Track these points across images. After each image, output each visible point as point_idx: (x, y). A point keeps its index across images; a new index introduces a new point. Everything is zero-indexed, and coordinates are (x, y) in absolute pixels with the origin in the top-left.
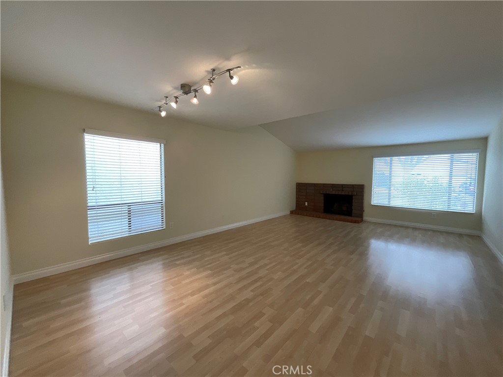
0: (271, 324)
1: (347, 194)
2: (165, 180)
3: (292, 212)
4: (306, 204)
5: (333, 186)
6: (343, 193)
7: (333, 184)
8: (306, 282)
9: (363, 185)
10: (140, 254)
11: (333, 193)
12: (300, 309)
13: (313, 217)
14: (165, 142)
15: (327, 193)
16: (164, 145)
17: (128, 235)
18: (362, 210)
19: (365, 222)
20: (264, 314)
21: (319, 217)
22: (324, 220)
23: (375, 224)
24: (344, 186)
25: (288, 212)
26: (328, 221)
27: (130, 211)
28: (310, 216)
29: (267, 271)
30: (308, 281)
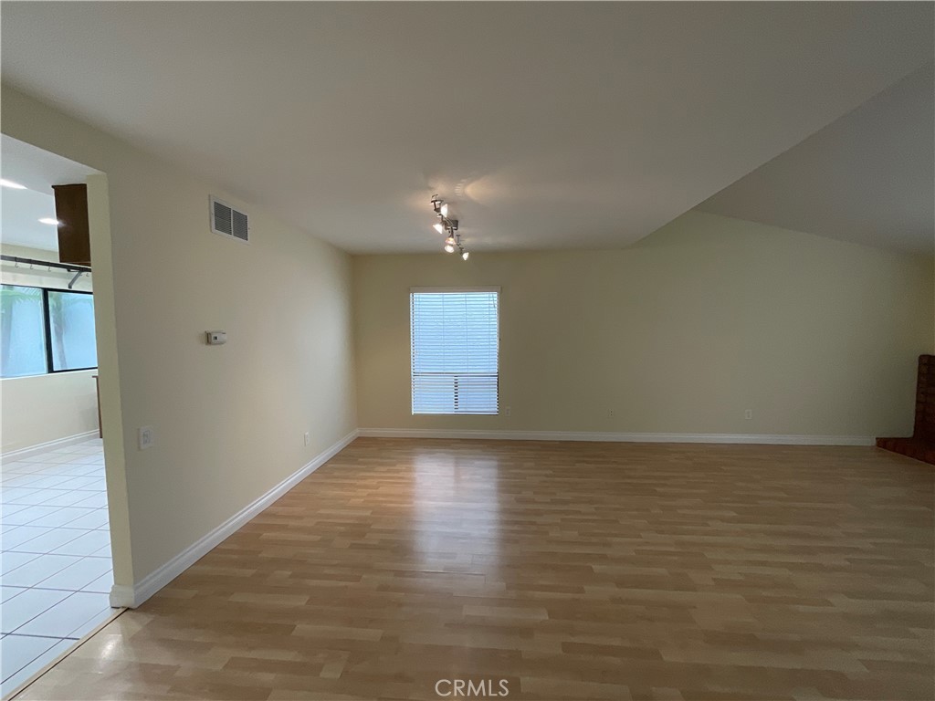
2: (500, 344)
3: (882, 443)
16: (499, 294)
17: (454, 413)
25: (867, 441)
27: (456, 383)
29: (559, 521)
30: (597, 567)
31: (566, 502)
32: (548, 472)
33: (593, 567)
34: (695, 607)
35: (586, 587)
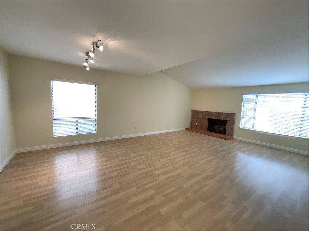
0: (111, 193)
1: (222, 119)
2: (97, 105)
3: (187, 129)
4: (197, 124)
5: (214, 113)
6: (220, 119)
7: (214, 112)
8: (155, 173)
9: (234, 114)
10: (80, 145)
11: (214, 118)
12: (135, 188)
13: (199, 133)
14: (97, 85)
15: (210, 118)
16: (97, 86)
17: (76, 134)
18: (232, 131)
19: (234, 139)
20: (112, 187)
21: (203, 134)
22: (205, 135)
23: (241, 141)
24: (221, 114)
25: (184, 129)
26: (208, 136)
27: (77, 121)
28: (197, 132)
29: (137, 163)
30: (156, 172)
31: (135, 157)
32: (123, 149)
33: (155, 172)
34: (181, 173)
35: (158, 179)
